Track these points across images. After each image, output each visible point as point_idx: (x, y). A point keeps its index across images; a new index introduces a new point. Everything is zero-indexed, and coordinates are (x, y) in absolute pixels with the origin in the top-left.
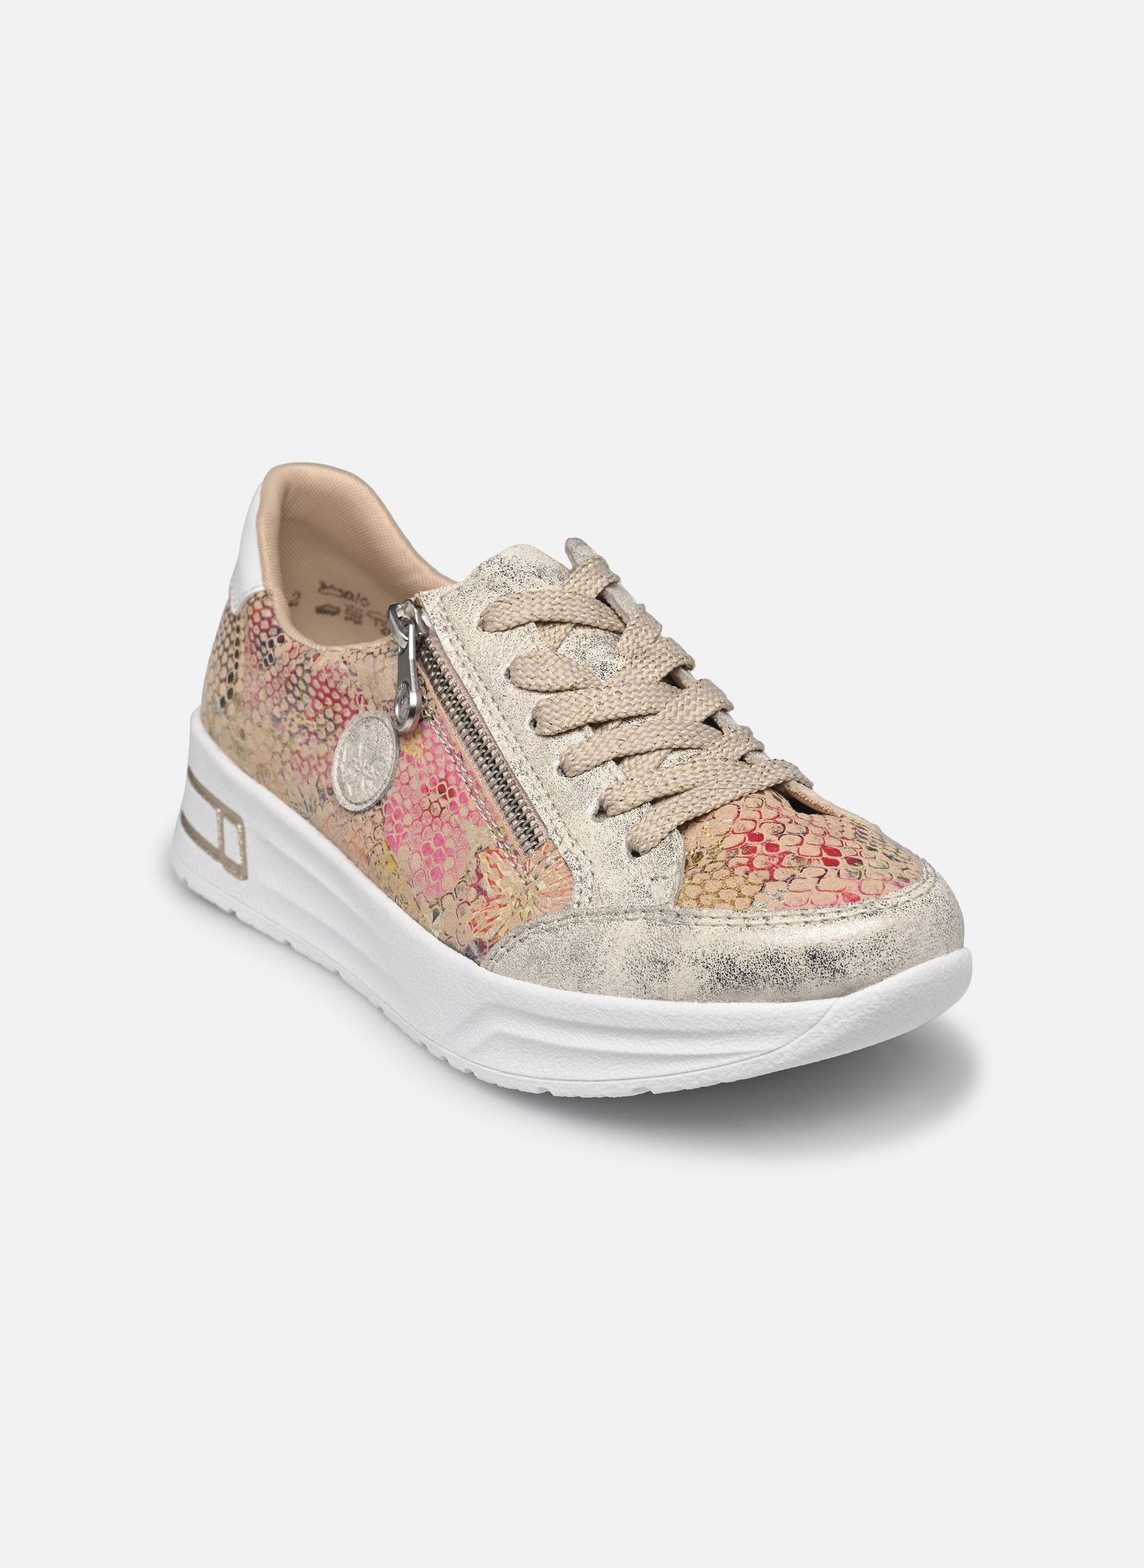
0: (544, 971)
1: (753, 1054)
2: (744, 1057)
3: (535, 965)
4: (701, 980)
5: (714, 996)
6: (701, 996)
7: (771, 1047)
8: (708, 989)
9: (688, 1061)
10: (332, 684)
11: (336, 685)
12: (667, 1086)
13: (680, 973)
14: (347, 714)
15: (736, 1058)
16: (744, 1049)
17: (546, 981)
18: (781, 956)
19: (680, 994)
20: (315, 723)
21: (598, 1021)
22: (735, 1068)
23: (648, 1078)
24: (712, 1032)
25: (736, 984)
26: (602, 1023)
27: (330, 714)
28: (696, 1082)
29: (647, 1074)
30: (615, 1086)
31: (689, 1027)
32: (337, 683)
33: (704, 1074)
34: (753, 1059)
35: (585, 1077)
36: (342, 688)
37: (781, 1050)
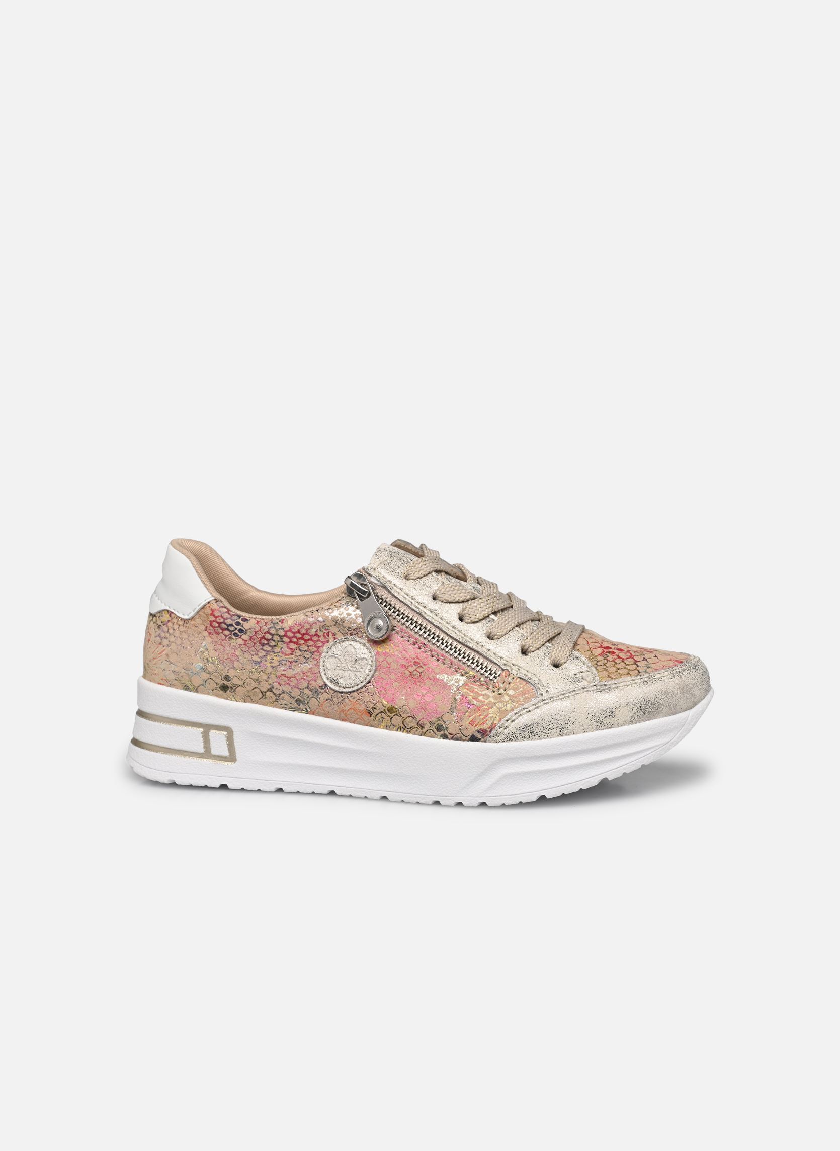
0: (535, 732)
1: (661, 746)
2: (657, 748)
3: (529, 731)
4: (632, 712)
5: (641, 720)
6: (632, 721)
7: (668, 740)
8: (636, 716)
9: (628, 758)
10: (303, 631)
11: (307, 631)
12: (618, 773)
13: (621, 711)
14: (320, 644)
15: (653, 750)
16: (656, 744)
17: (536, 737)
18: (669, 691)
19: (621, 723)
20: (293, 656)
21: (577, 748)
22: (653, 755)
23: (607, 772)
24: (641, 738)
25: (650, 710)
26: (580, 749)
27: (304, 648)
28: (633, 768)
29: (607, 770)
30: (588, 782)
31: (629, 738)
32: (307, 630)
33: (637, 762)
34: (660, 749)
35: (569, 782)
36: (313, 631)
37: (672, 741)
